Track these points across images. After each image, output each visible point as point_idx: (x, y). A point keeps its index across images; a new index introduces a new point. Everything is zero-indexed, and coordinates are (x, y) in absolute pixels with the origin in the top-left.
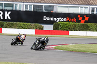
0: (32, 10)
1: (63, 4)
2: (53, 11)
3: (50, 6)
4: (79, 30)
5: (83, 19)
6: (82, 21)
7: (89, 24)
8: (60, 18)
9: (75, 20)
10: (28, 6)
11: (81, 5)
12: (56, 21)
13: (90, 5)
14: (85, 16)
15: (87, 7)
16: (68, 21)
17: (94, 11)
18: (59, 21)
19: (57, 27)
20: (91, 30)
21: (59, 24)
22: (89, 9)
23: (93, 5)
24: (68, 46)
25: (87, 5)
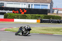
1: (10, 2)
3: (2, 3)
4: (21, 19)
5: (23, 11)
6: (22, 13)
7: (27, 15)
8: (8, 11)
9: (18, 12)
11: (22, 2)
13: (27, 2)
14: (24, 10)
15: (26, 4)
17: (30, 6)
18: (8, 13)
20: (28, 19)
21: (8, 15)
22: (27, 5)
23: (29, 3)
25: (25, 2)
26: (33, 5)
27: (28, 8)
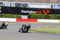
0: (15, 6)
1: (34, 2)
2: (27, 7)
3: (26, 4)
4: (44, 19)
5: (46, 12)
6: (45, 13)
7: (49, 15)
10: (12, 3)
11: (45, 3)
12: (29, 13)
13: (50, 3)
14: (47, 10)
15: (48, 5)
16: (37, 13)
18: (31, 13)
19: (30, 17)
20: (51, 19)
21: (31, 15)
22: (50, 6)
23: (52, 3)
24: (37, 29)
25: (48, 3)
26: (56, 5)
27: (51, 8)
